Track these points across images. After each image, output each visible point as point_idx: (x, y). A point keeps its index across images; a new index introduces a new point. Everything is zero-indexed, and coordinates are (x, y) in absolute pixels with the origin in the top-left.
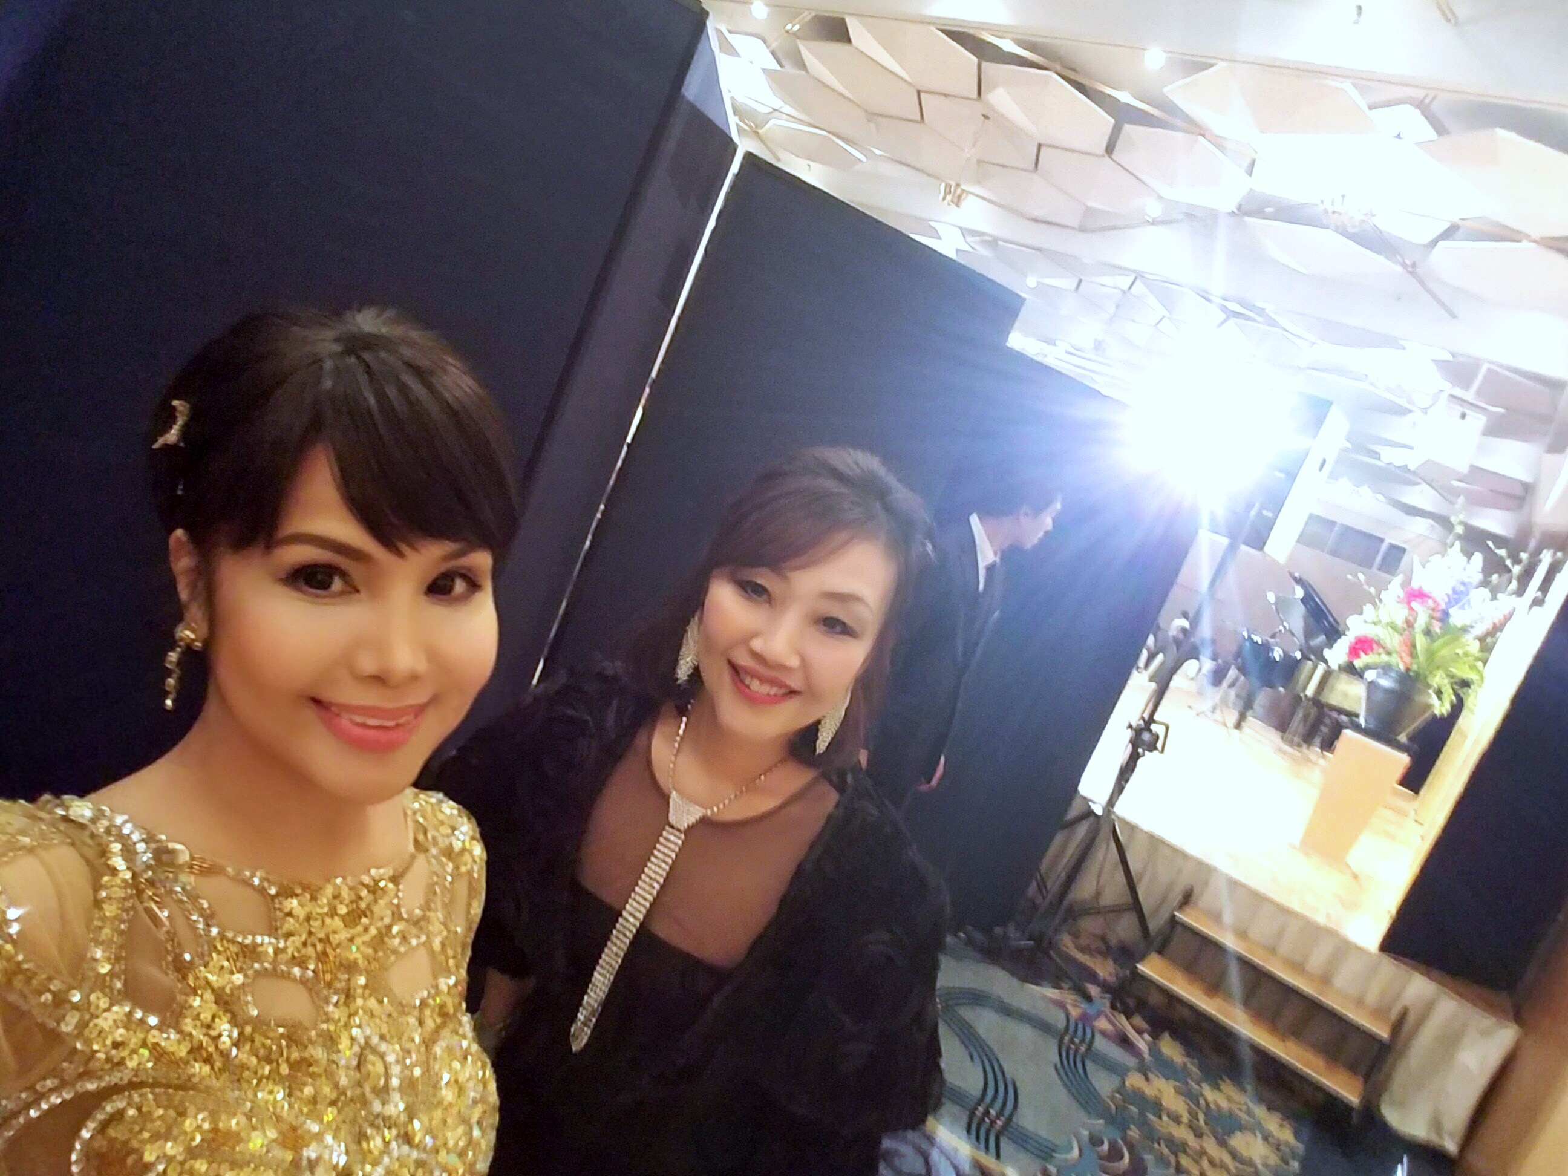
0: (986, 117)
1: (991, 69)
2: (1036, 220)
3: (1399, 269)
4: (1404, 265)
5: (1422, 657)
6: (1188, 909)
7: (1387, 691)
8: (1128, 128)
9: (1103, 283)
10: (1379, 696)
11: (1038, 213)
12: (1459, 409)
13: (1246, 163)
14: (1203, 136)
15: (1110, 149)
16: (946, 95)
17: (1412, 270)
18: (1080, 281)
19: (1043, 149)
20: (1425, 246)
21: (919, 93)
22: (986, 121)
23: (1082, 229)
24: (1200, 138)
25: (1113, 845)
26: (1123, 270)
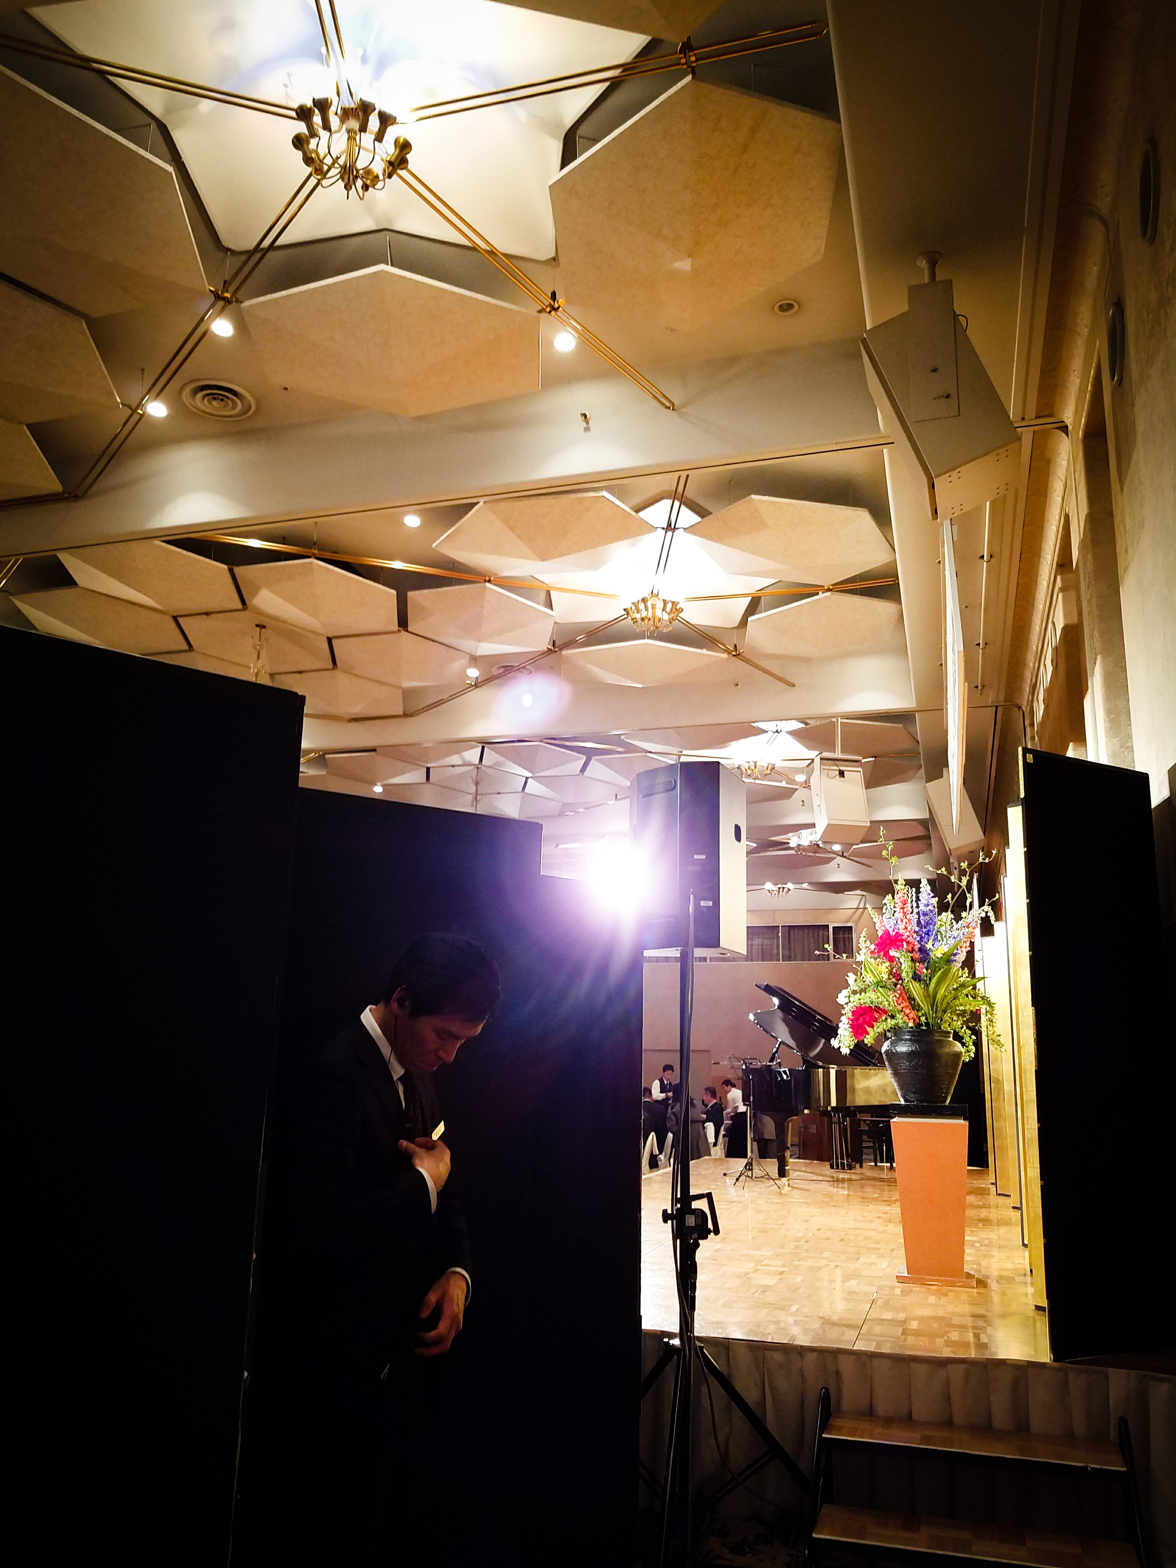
0: (262, 627)
1: (247, 572)
2: (355, 720)
3: (725, 656)
4: (728, 652)
5: (925, 1007)
6: (836, 1422)
7: (910, 1055)
8: (411, 594)
9: (452, 764)
10: (905, 1064)
11: (357, 710)
12: (834, 769)
13: (542, 596)
14: (489, 581)
15: (403, 622)
16: (207, 614)
17: (736, 653)
18: (428, 769)
19: (334, 642)
20: (737, 628)
21: (175, 618)
22: (263, 630)
23: (406, 715)
24: (488, 585)
25: (712, 1380)
26: (464, 743)
